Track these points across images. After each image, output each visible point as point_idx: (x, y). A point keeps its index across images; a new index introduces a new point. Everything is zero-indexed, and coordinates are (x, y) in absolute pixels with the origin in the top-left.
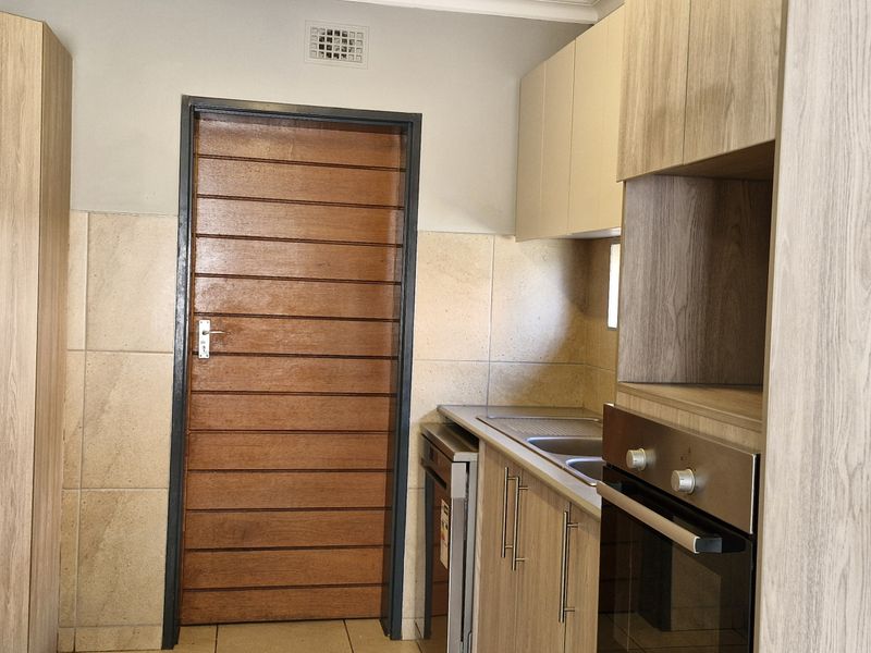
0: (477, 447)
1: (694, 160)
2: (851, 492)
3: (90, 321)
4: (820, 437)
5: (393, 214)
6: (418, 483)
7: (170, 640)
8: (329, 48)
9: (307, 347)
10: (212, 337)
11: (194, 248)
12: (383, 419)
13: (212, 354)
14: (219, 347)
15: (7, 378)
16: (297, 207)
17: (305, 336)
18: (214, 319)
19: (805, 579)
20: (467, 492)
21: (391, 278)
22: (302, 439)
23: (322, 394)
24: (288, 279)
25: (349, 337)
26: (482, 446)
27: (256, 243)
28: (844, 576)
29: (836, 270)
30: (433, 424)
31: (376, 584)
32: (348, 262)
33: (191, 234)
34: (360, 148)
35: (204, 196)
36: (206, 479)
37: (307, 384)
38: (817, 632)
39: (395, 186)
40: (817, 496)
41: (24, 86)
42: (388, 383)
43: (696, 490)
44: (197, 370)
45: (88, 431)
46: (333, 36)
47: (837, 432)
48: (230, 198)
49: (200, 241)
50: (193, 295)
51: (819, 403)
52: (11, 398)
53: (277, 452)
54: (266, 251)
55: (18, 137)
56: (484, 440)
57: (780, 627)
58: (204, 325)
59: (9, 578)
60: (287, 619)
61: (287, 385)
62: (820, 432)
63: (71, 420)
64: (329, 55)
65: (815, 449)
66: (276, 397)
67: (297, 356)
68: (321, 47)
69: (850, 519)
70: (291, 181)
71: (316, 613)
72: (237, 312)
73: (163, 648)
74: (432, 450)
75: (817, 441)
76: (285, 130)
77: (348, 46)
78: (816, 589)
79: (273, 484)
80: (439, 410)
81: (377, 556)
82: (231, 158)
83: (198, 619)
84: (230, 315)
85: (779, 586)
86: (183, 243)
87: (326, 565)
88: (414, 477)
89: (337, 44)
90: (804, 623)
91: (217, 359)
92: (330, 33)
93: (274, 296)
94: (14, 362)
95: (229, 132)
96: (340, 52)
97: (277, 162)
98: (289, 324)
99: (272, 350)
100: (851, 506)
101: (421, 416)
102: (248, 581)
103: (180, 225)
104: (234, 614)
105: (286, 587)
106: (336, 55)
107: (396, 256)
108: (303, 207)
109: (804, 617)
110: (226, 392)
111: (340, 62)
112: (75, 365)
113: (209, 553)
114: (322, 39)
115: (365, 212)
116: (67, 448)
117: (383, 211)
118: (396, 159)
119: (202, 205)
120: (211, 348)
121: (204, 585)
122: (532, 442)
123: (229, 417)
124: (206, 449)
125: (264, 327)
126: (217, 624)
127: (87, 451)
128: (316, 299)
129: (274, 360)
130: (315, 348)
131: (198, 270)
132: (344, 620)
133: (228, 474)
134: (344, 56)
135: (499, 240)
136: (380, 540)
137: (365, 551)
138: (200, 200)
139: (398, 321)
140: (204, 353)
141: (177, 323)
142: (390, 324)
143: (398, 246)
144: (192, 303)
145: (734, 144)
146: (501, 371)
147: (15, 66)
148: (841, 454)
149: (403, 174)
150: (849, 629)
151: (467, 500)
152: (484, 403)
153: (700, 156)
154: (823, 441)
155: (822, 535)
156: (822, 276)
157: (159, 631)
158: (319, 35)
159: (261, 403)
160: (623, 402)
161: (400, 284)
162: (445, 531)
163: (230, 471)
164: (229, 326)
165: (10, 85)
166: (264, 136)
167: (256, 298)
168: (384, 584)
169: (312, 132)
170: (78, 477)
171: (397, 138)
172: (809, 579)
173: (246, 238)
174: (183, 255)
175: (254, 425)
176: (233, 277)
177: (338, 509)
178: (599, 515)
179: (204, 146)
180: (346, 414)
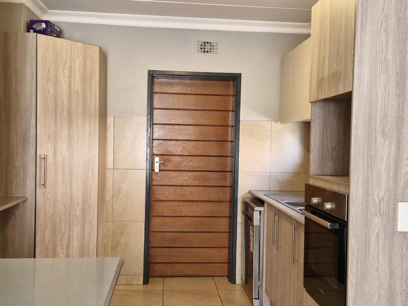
0: (264, 205)
1: (338, 94)
2: (379, 207)
3: (115, 158)
4: (368, 189)
5: (231, 114)
6: (242, 221)
7: (146, 282)
8: (204, 49)
9: (196, 168)
10: (160, 163)
11: (153, 129)
12: (228, 196)
13: (159, 170)
14: (162, 168)
15: (88, 179)
16: (192, 112)
17: (195, 163)
18: (160, 156)
19: (364, 235)
20: (260, 222)
21: (230, 139)
22: (195, 204)
23: (202, 186)
24: (189, 140)
25: (213, 163)
26: (266, 205)
27: (176, 127)
28: (378, 235)
29: (373, 133)
30: (247, 198)
31: (225, 263)
32: (212, 133)
33: (151, 123)
34: (217, 88)
35: (156, 109)
36: (158, 219)
37: (196, 182)
38: (369, 253)
39: (231, 102)
40: (367, 208)
41: (93, 71)
42: (229, 182)
43: (331, 209)
44: (154, 177)
45: (114, 200)
46: (206, 44)
47: (375, 186)
48: (166, 109)
49: (154, 126)
50: (152, 148)
51: (368, 177)
52: (89, 186)
53: (186, 209)
54: (180, 129)
55: (91, 89)
56: (266, 202)
57: (356, 251)
58: (157, 159)
59: (89, 253)
60: (190, 275)
61: (189, 182)
62: (369, 187)
63: (108, 196)
64: (204, 52)
65: (367, 192)
66: (184, 188)
67: (192, 171)
68: (201, 48)
69: (380, 216)
70: (190, 102)
71: (202, 274)
72: (169, 154)
73: (143, 284)
74: (247, 208)
75: (367, 190)
76: (187, 81)
77: (212, 48)
78: (368, 239)
79: (184, 222)
80: (250, 192)
81: (226, 251)
82: (166, 93)
83: (156, 275)
84: (166, 155)
85: (355, 237)
86: (149, 127)
87: (204, 254)
88: (240, 219)
89: (208, 47)
90: (364, 250)
91: (162, 172)
92: (205, 43)
93: (184, 147)
94: (90, 173)
95: (166, 83)
96: (209, 50)
97: (185, 94)
98: (189, 158)
99: (183, 169)
100: (380, 211)
101: (242, 194)
102: (174, 260)
103: (148, 120)
104: (170, 273)
105: (190, 263)
106: (207, 52)
107: (232, 130)
108: (194, 112)
109: (364, 248)
110: (165, 185)
111: (209, 54)
112: (109, 174)
113: (160, 249)
114: (201, 45)
115: (219, 113)
116: (107, 206)
117: (226, 112)
118: (231, 91)
119: (155, 112)
120: (159, 168)
121: (158, 261)
122: (285, 203)
123: (167, 195)
124: (158, 208)
125: (180, 160)
126: (163, 277)
127: (114, 208)
128: (200, 148)
129: (184, 173)
130: (200, 168)
131: (154, 138)
132: (213, 276)
133: (167, 218)
134: (210, 52)
135: (273, 123)
136: (227, 245)
137: (221, 249)
138: (155, 110)
139: (232, 157)
140: (157, 170)
141: (147, 158)
142: (229, 158)
143: (232, 126)
144: (152, 150)
145: (341, 92)
146: (275, 176)
147: (90, 63)
148: (376, 194)
149: (234, 97)
150: (380, 252)
151: (260, 226)
152: (268, 189)
153: (333, 95)
154: (369, 190)
155: (370, 221)
156: (368, 135)
157: (142, 277)
158: (200, 44)
159: (178, 190)
160: (312, 182)
161: (233, 141)
162: (251, 238)
163: (167, 216)
164: (166, 159)
165: (88, 70)
166: (179, 84)
167: (176, 148)
168: (229, 263)
169: (198, 82)
170: (111, 218)
171: (232, 83)
172: (365, 235)
173: (173, 124)
174: (149, 132)
175: (176, 198)
176: (168, 140)
177: (210, 232)
178: (304, 223)
179: (156, 89)
180: (212, 194)
